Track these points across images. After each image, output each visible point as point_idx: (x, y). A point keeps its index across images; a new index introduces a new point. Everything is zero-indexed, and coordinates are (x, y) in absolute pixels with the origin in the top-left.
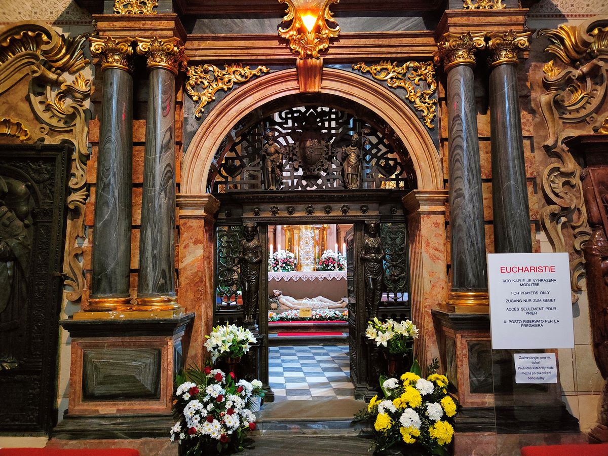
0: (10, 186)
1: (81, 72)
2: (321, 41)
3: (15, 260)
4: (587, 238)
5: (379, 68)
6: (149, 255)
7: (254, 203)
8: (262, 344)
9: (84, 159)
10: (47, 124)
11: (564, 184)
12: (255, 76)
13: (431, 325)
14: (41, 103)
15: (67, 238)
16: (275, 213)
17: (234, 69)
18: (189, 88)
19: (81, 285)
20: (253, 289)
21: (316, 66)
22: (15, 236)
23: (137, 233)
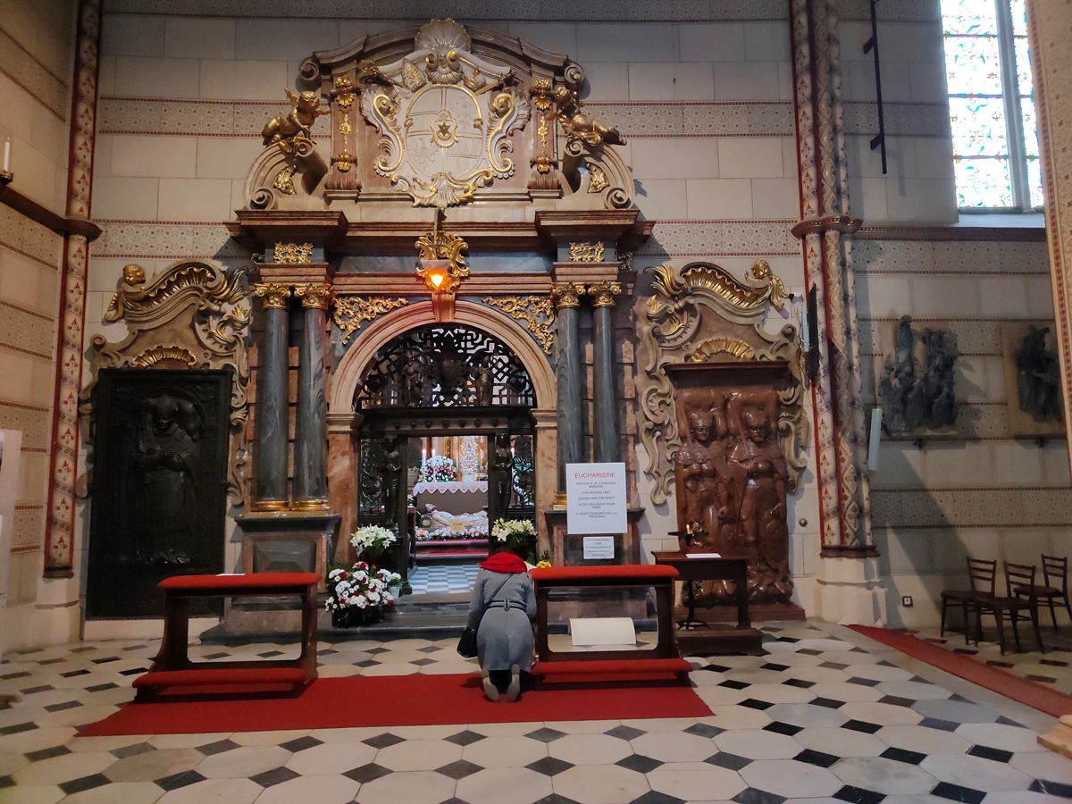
0: (180, 406)
1: (239, 302)
2: (454, 280)
3: (187, 470)
4: (676, 449)
5: (505, 301)
6: (305, 466)
7: (395, 418)
8: (401, 544)
9: (244, 381)
10: (211, 350)
11: (660, 403)
12: (395, 308)
13: (545, 522)
14: (204, 330)
15: (230, 451)
16: (413, 426)
17: (377, 301)
18: (336, 318)
19: (243, 492)
20: (393, 495)
21: (449, 301)
22: (185, 450)
23: (292, 445)
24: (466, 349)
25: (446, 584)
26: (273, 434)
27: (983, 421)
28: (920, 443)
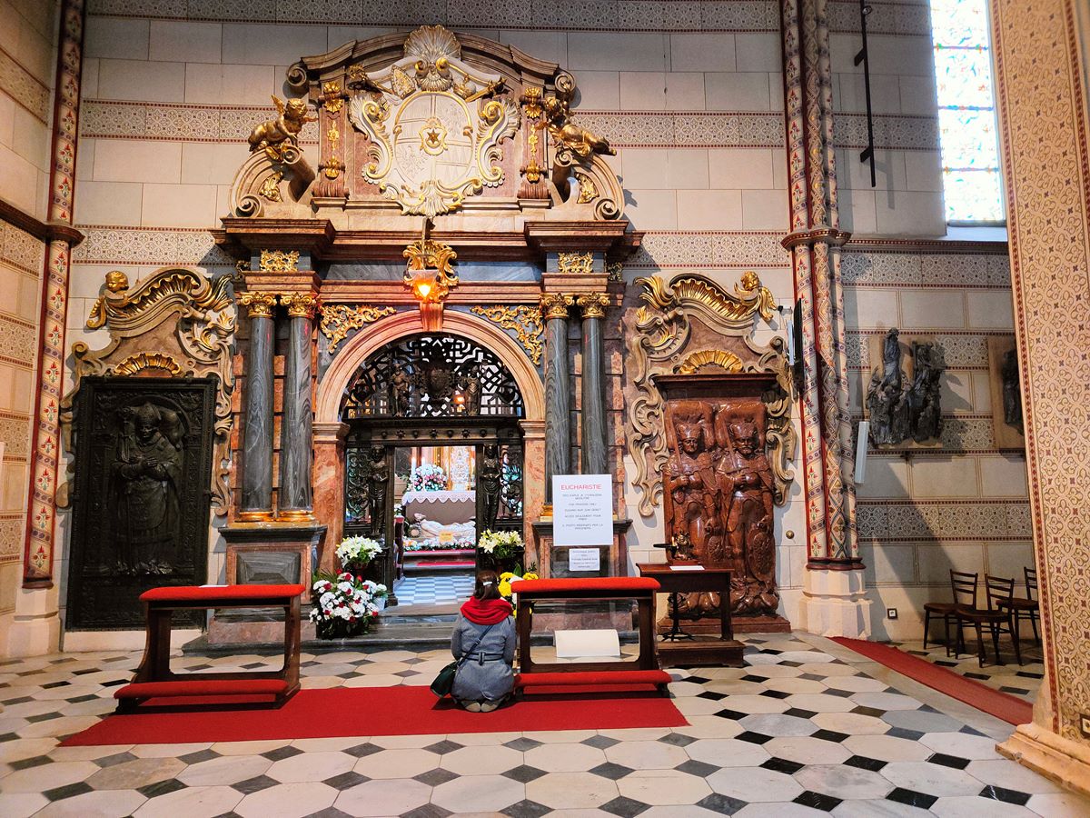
0: (163, 415)
1: (225, 310)
2: (442, 289)
3: (170, 480)
5: (494, 311)
6: (290, 476)
7: (382, 427)
8: (387, 555)
9: (228, 390)
10: (194, 358)
11: (649, 415)
12: (383, 317)
13: (532, 534)
14: (188, 338)
15: (214, 460)
16: (401, 436)
17: (364, 310)
18: (323, 326)
19: (227, 502)
20: (380, 506)
21: (437, 311)
22: (168, 459)
23: (277, 455)
24: (454, 358)
25: (433, 595)
26: (259, 444)
27: (969, 434)
28: (907, 456)
